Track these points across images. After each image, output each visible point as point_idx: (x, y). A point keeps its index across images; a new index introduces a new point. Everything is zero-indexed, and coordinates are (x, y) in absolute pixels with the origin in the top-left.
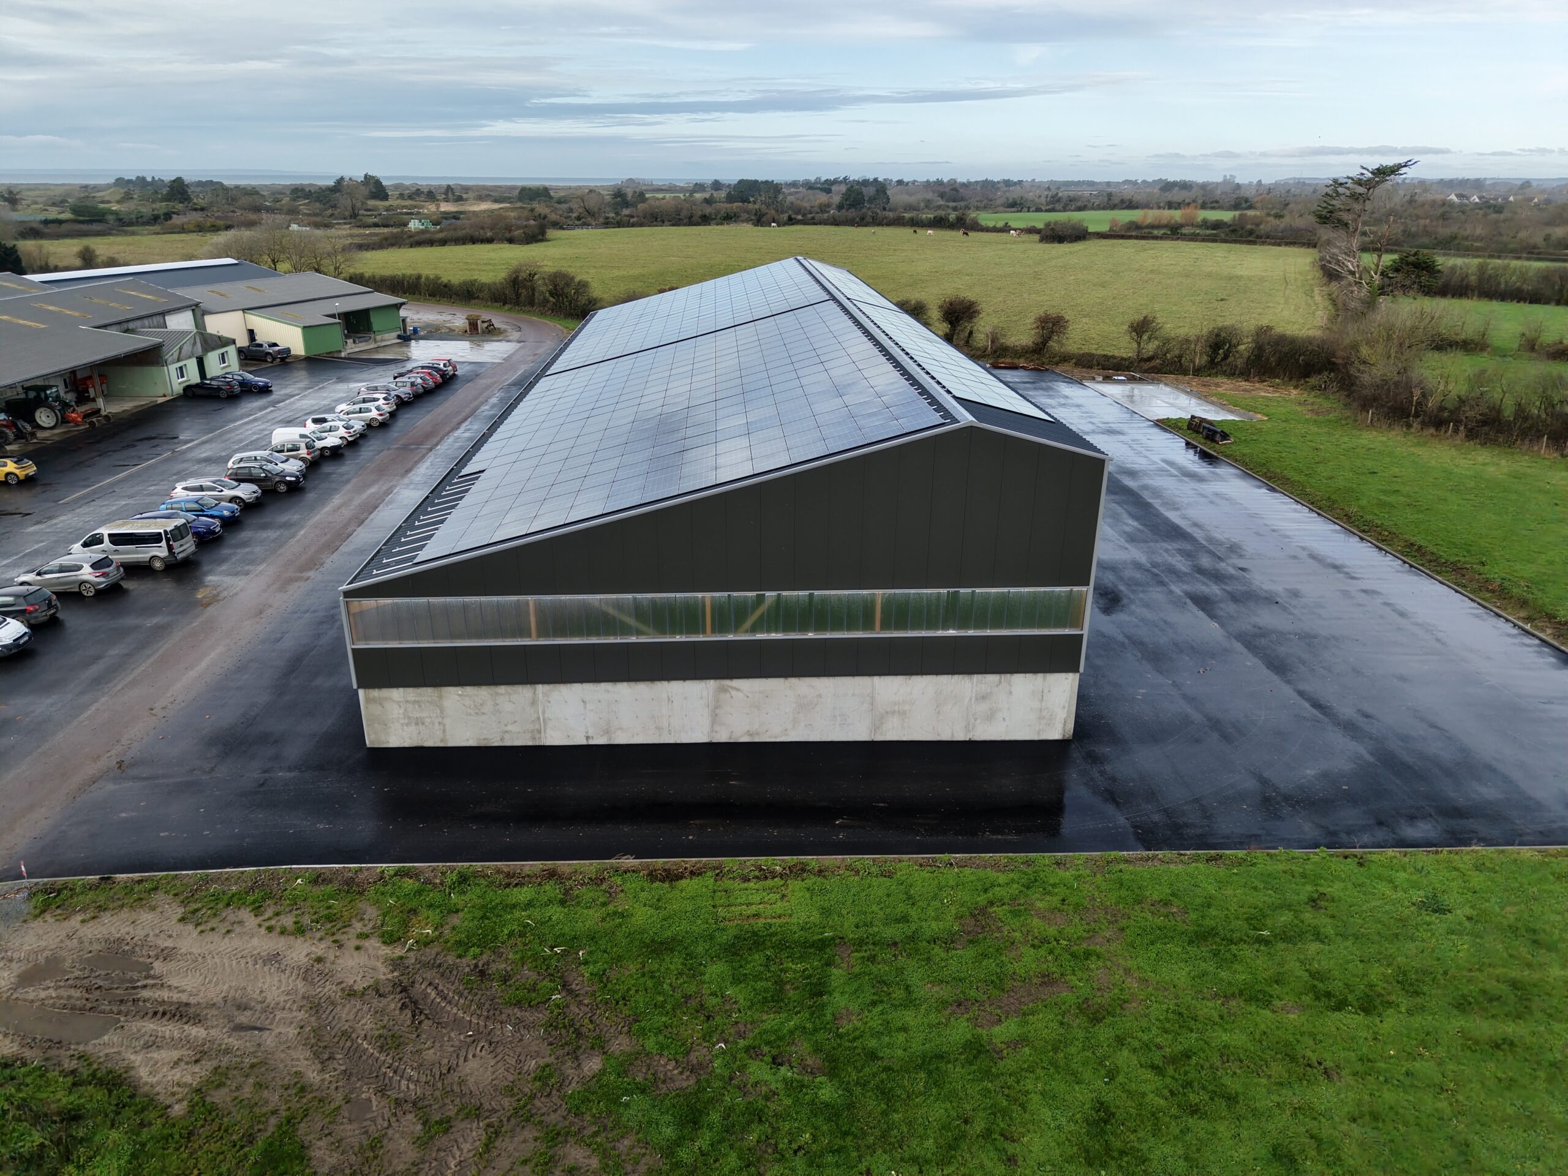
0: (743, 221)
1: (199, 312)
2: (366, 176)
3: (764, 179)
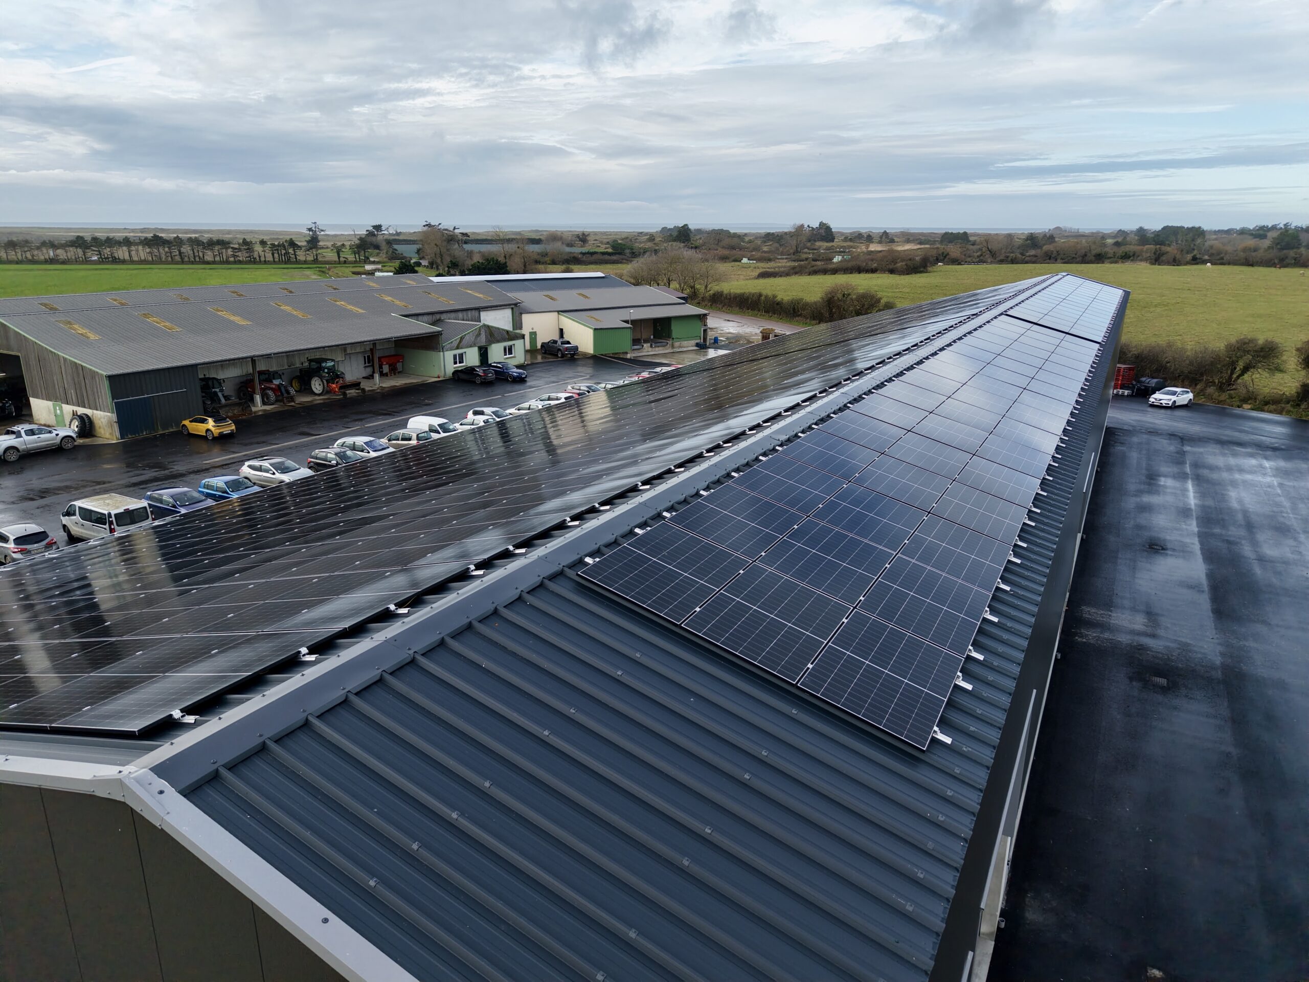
0: (1141, 260)
1: (518, 310)
2: (821, 224)
3: (1190, 226)
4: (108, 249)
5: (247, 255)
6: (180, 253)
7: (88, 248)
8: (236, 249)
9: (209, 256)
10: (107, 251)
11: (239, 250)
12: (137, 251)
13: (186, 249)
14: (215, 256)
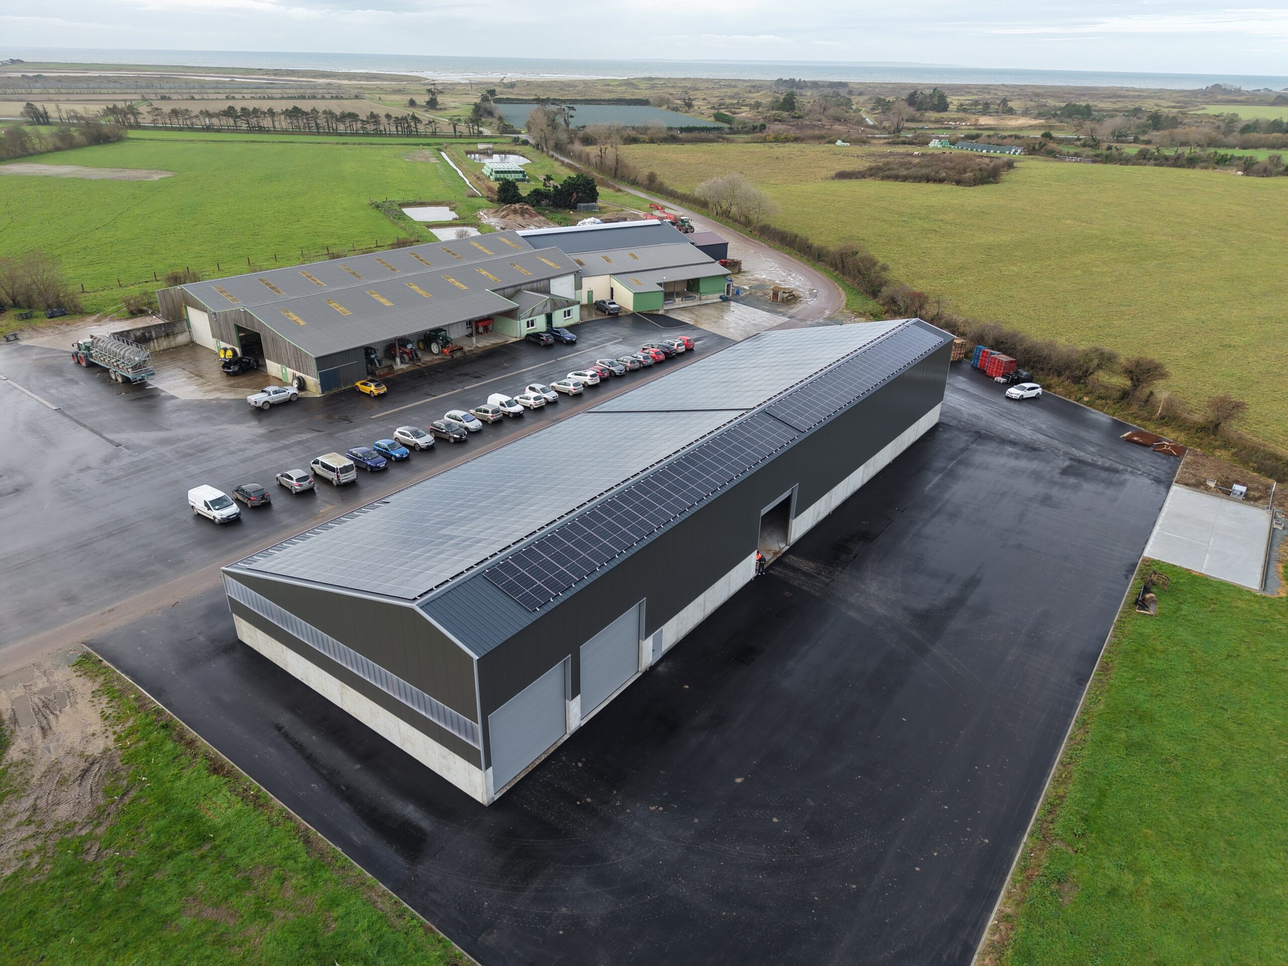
1: (579, 277)
4: (255, 119)
5: (374, 127)
6: (317, 124)
7: (239, 117)
8: (365, 121)
9: (341, 127)
10: (254, 121)
11: (368, 122)
12: (280, 121)
13: (322, 122)
14: (346, 128)
